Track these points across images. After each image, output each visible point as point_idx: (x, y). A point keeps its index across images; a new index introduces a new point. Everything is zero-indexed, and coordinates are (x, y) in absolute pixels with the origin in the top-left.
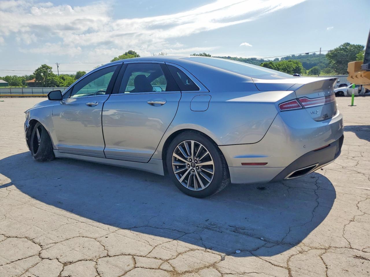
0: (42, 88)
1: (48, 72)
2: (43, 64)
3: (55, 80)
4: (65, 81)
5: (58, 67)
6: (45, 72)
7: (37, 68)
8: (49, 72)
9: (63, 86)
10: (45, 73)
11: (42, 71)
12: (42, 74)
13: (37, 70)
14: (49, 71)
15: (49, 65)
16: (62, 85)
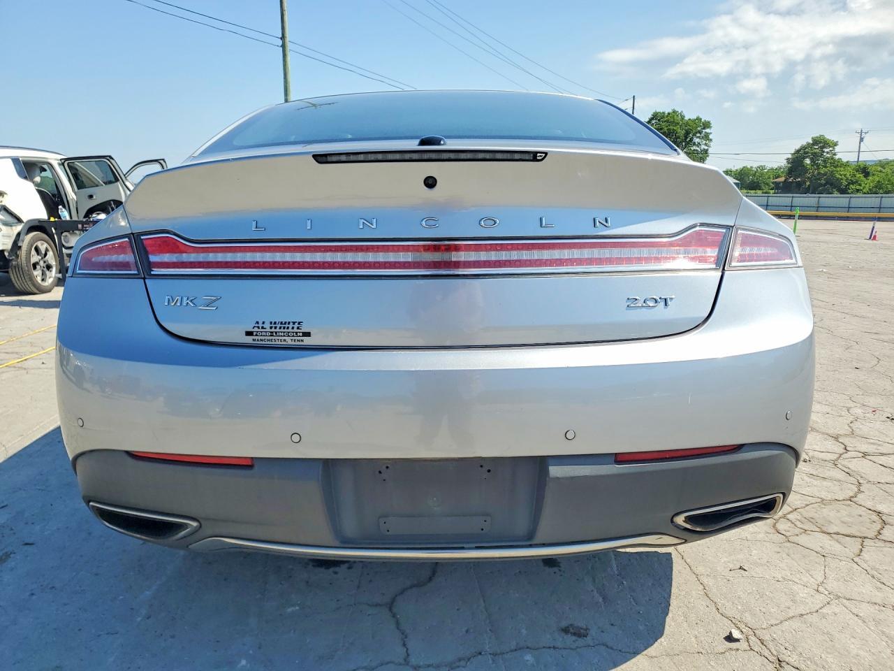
0: (791, 195)
1: (825, 154)
2: (816, 135)
3: (838, 176)
4: (870, 178)
5: (862, 140)
6: (815, 154)
7: (798, 147)
8: (828, 155)
9: (858, 191)
10: (814, 157)
11: (808, 153)
12: (808, 161)
13: (798, 151)
14: (828, 153)
15: (830, 137)
16: (858, 187)
